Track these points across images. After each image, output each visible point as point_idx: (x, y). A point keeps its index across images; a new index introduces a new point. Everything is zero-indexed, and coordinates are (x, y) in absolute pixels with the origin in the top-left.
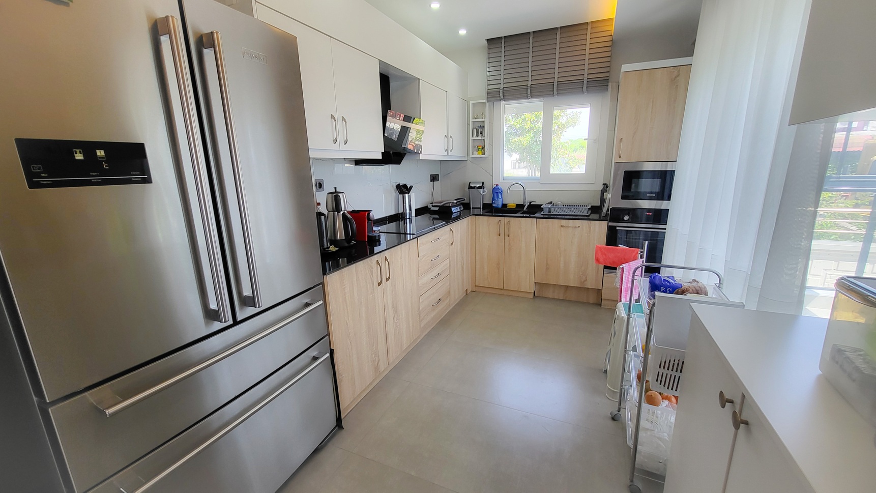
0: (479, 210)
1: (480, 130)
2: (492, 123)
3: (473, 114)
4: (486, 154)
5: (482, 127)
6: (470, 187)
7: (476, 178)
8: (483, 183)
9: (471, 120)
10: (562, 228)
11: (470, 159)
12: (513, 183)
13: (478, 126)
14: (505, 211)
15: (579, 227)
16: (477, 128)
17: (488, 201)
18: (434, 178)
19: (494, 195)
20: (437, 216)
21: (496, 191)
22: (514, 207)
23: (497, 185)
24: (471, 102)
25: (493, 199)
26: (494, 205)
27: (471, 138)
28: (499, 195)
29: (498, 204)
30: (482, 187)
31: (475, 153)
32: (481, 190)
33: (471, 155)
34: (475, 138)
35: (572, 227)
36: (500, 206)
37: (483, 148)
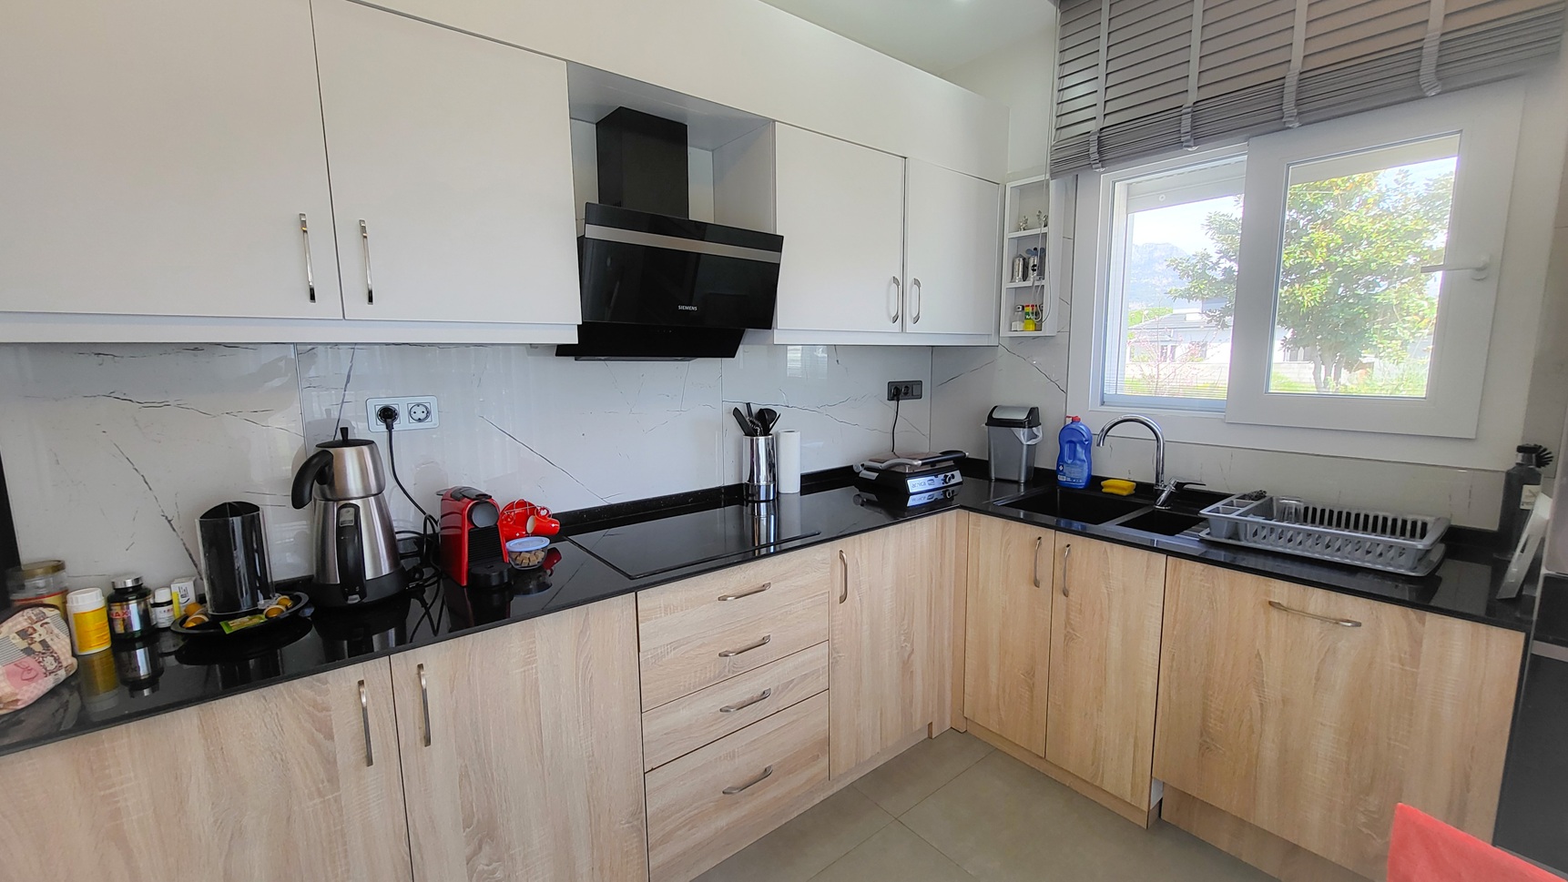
0: (1016, 486)
1: (1034, 261)
2: (1070, 239)
3: (1015, 215)
4: (1048, 329)
5: (1042, 253)
6: (992, 422)
7: (1012, 395)
8: (1033, 411)
9: (1008, 235)
10: (1274, 613)
11: (1006, 343)
12: (1123, 417)
13: (1028, 250)
15: (1359, 625)
16: (1025, 255)
17: (1046, 461)
19: (1063, 448)
20: (873, 497)
21: (1072, 438)
22: (1125, 493)
23: (1075, 420)
24: (1010, 186)
25: (1061, 460)
26: (1060, 478)
27: (1006, 284)
28: (1081, 449)
29: (1075, 475)
30: (1029, 423)
31: (1018, 325)
32: (1022, 434)
33: (1004, 332)
34: (1019, 283)
35: (1324, 619)
36: (1082, 483)
37: (1038, 313)
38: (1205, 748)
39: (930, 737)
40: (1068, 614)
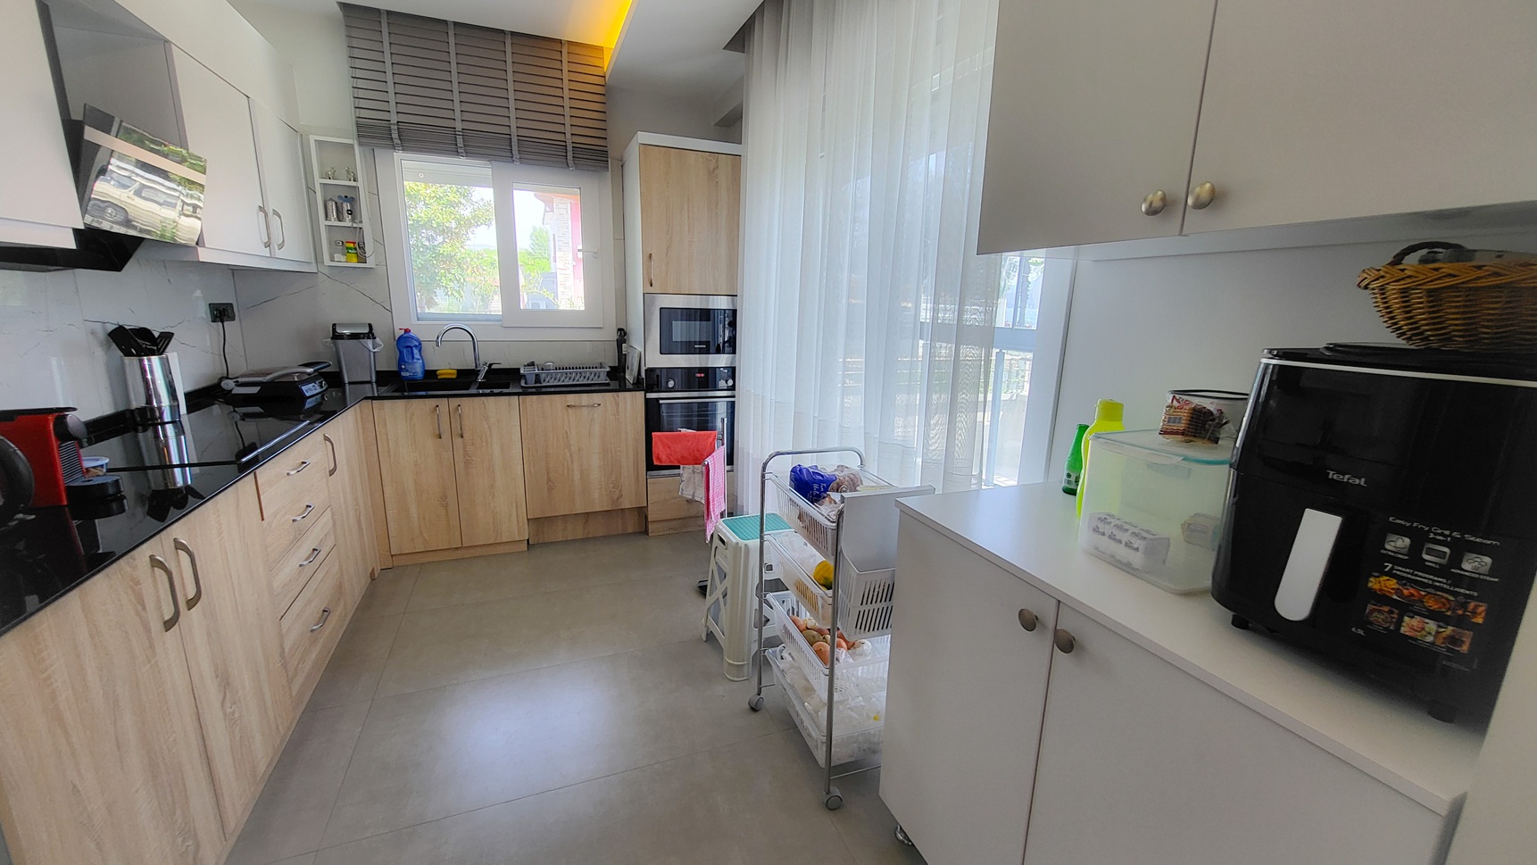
0: (368, 386)
1: (347, 206)
3: (321, 165)
4: (370, 263)
5: (352, 200)
6: (336, 336)
7: (348, 311)
8: (370, 326)
9: (318, 181)
10: (570, 410)
11: (326, 271)
12: (446, 328)
13: (340, 197)
14: (430, 385)
15: (599, 405)
16: (337, 200)
17: (387, 364)
18: (221, 313)
19: (401, 353)
20: (258, 409)
21: (406, 344)
22: (454, 377)
23: (407, 331)
24: (312, 138)
25: (401, 361)
26: (403, 374)
27: (323, 222)
28: (416, 351)
29: (416, 369)
30: (370, 334)
31: (338, 257)
32: (369, 343)
33: (327, 262)
34: (334, 222)
35: (588, 406)
36: (420, 375)
37: (362, 247)
38: (550, 489)
39: (373, 579)
40: (464, 448)
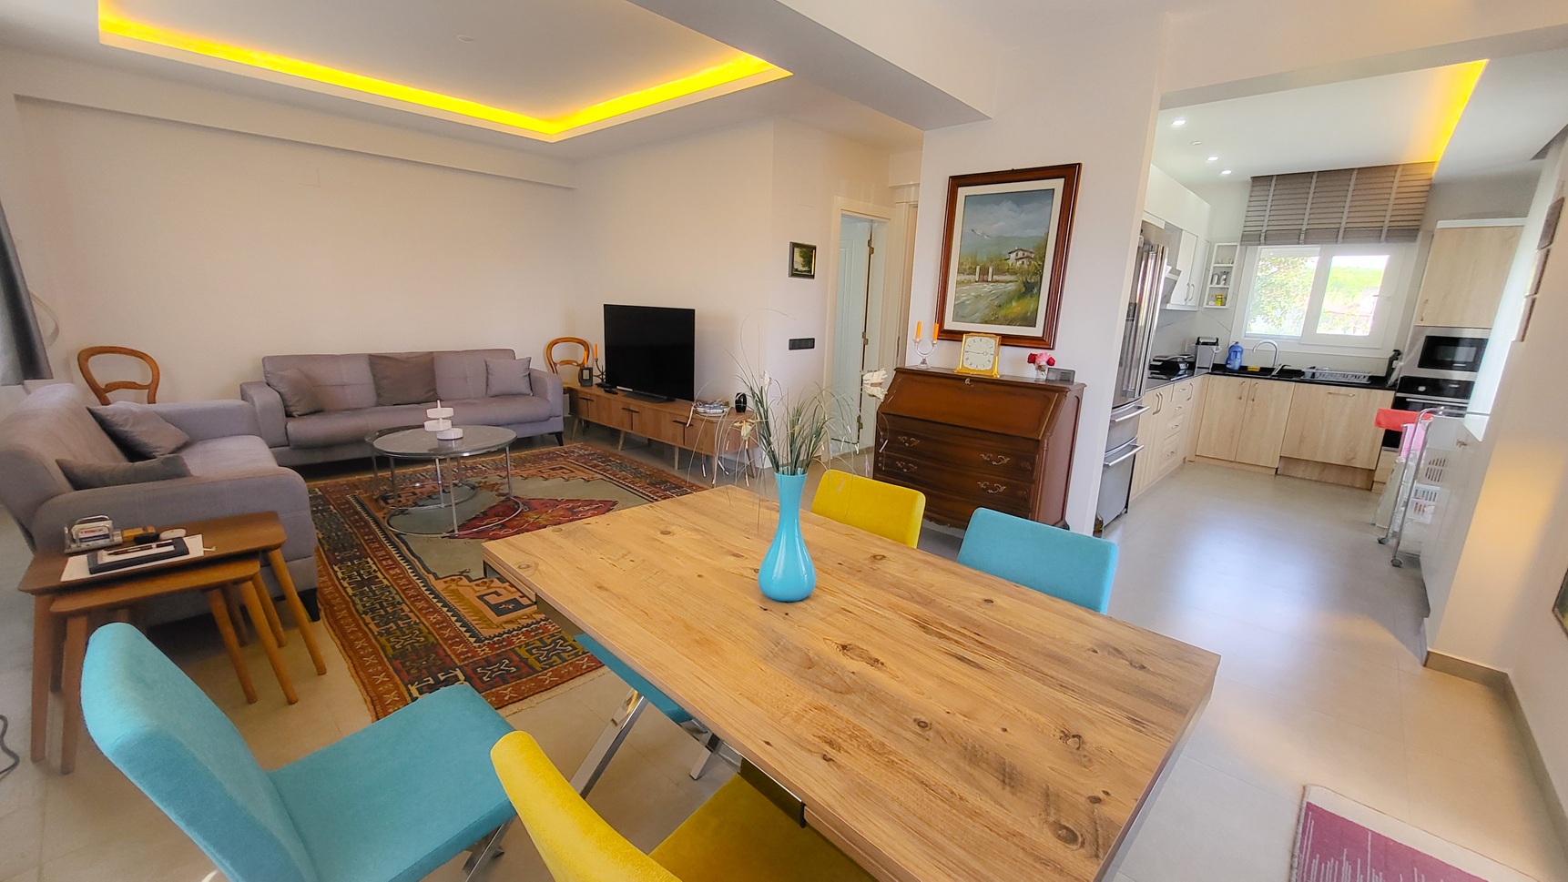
0: (1207, 369)
1: (1224, 277)
2: (1241, 269)
3: (1217, 257)
4: (1227, 306)
5: (1227, 273)
6: (1199, 343)
7: (1208, 332)
8: (1218, 339)
9: (1213, 265)
10: (1330, 396)
12: (1261, 342)
13: (1221, 272)
14: (1243, 371)
15: (1354, 395)
16: (1220, 274)
17: (1221, 360)
19: (1230, 355)
20: (1162, 372)
21: (1234, 350)
22: (1257, 369)
23: (1237, 343)
24: (1216, 245)
25: (1229, 359)
26: (1228, 364)
27: (1209, 285)
28: (1239, 354)
29: (1235, 363)
30: (1216, 344)
31: (1211, 303)
32: (1215, 347)
33: (1205, 306)
34: (1214, 285)
35: (1344, 395)
36: (1237, 367)
37: (1225, 298)
38: (1301, 444)
40: (1253, 407)
